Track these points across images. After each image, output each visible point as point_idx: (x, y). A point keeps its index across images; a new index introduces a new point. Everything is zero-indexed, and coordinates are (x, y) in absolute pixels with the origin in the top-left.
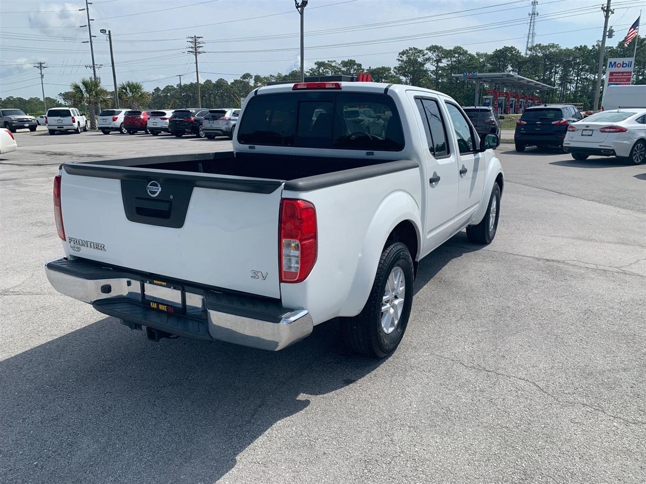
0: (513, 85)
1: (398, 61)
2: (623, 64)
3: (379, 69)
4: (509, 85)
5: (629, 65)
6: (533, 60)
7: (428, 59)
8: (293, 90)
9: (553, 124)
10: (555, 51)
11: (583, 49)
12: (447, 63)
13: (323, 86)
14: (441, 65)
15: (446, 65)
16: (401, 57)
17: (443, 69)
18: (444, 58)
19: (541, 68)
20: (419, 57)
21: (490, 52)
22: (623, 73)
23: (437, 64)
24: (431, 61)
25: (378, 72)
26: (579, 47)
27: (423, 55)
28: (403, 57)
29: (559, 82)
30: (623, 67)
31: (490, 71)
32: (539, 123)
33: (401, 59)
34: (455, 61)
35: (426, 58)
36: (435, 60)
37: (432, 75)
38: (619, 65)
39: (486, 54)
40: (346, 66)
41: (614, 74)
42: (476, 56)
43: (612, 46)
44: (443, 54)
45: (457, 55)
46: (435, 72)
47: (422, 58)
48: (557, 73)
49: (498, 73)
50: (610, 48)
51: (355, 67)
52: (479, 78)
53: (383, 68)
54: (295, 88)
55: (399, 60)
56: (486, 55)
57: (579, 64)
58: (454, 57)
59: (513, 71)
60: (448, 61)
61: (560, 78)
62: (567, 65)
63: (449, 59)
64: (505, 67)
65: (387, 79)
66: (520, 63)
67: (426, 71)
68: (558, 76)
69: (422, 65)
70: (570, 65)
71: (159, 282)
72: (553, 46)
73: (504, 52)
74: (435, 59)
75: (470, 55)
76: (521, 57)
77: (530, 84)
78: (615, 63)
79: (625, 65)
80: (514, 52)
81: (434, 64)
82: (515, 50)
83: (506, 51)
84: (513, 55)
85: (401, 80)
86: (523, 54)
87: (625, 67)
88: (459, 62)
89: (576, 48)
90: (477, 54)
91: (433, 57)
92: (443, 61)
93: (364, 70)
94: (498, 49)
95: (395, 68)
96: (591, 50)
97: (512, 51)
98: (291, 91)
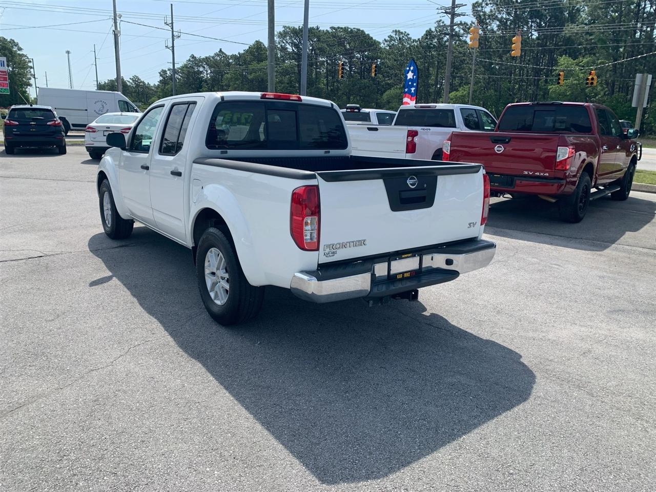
8: (261, 98)
9: (49, 125)
13: (288, 98)
32: (33, 123)
54: (263, 97)
71: (406, 256)
98: (260, 99)
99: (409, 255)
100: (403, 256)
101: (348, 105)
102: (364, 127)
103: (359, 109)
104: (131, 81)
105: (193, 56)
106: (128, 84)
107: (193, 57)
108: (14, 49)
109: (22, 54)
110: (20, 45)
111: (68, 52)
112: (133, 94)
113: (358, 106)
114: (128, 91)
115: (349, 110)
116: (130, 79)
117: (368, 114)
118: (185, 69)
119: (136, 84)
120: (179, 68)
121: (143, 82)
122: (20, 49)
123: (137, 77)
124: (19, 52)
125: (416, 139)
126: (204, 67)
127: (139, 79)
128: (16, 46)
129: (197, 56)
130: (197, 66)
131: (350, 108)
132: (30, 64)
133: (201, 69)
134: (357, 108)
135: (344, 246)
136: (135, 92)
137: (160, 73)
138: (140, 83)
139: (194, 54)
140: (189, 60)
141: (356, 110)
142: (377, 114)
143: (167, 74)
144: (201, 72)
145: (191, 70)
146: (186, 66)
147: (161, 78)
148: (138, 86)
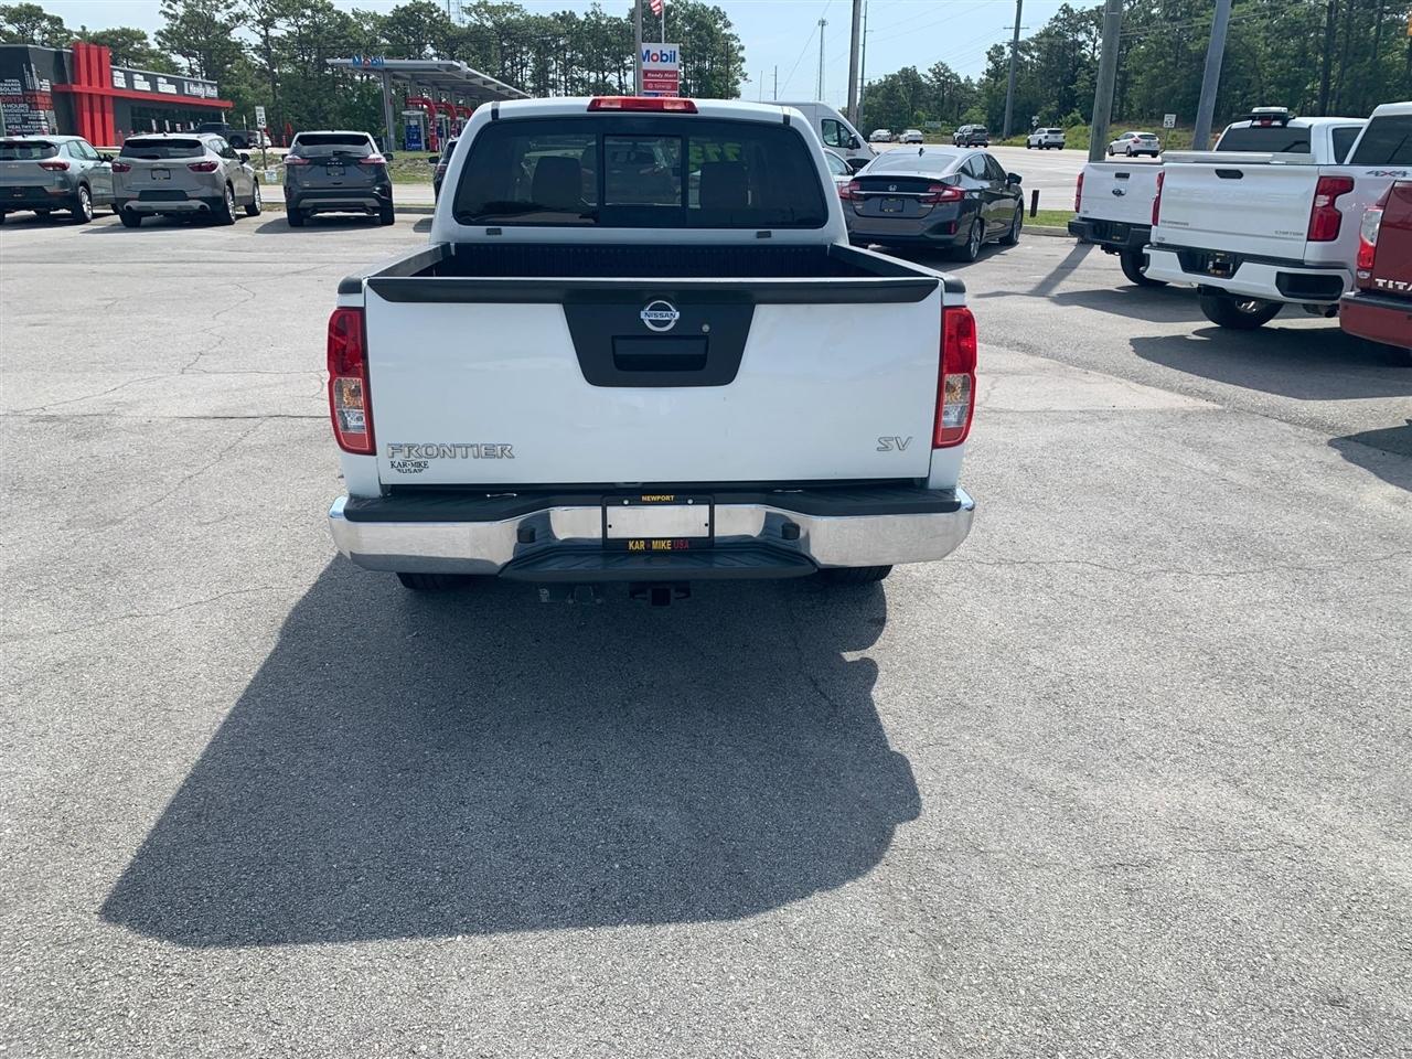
0: (453, 88)
1: (162, 16)
2: (662, 55)
3: (114, 32)
4: (447, 87)
5: (672, 58)
6: (475, 36)
7: (241, 17)
8: (589, 110)
10: (518, 20)
11: (567, 18)
12: (290, 29)
14: (273, 32)
15: (285, 33)
16: (170, 7)
17: (280, 42)
18: (280, 16)
19: (494, 51)
20: (217, 11)
21: (386, 11)
22: (664, 72)
23: (267, 31)
24: (250, 23)
25: (113, 40)
26: (561, 14)
27: (228, 7)
28: (174, 6)
29: (532, 85)
30: (662, 60)
31: (390, 55)
33: (171, 12)
34: (306, 27)
35: (237, 15)
36: (258, 21)
37: (255, 56)
38: (655, 58)
39: (375, 13)
40: (18, 21)
41: (649, 75)
42: (352, 17)
43: (618, 16)
44: (275, 7)
45: (309, 12)
46: (263, 50)
47: (225, 11)
48: (526, 65)
49: (406, 61)
50: (616, 19)
51: (45, 24)
52: (387, 70)
53: (125, 33)
54: (594, 106)
55: (165, 13)
56: (375, 17)
57: (564, 48)
58: (303, 15)
59: (438, 55)
60: (291, 24)
61: (533, 75)
62: (543, 50)
63: (293, 20)
64: (421, 46)
65: (139, 61)
66: (452, 41)
67: (239, 46)
68: (529, 73)
69: (226, 29)
70: (549, 51)
71: (654, 498)
72: (511, 8)
73: (413, 13)
74: (258, 18)
75: (339, 13)
76: (450, 26)
77: (489, 87)
78: (648, 52)
79: (664, 58)
80: (435, 15)
81: (257, 29)
82: (438, 10)
83: (420, 10)
84: (434, 20)
85: (176, 64)
86: (454, 20)
87: (666, 61)
88: (317, 28)
89: (556, 16)
90: (354, 13)
91: (253, 13)
92: (278, 24)
93: (70, 33)
94: (401, 6)
95: (159, 33)
96: (584, 23)
97: (432, 13)
98: (586, 112)
99: (668, 498)
100: (644, 498)
101: (1256, 110)
102: (1208, 168)
103: (1284, 119)
104: (930, 75)
105: (1067, 7)
106: (924, 80)
107: (1066, 9)
108: (718, 26)
109: (731, 35)
110: (729, 18)
111: (823, 23)
112: (932, 103)
113: (1284, 110)
114: (921, 99)
115: (1257, 123)
116: (930, 70)
117: (1307, 131)
118: (1045, 40)
119: (939, 81)
120: (1032, 40)
121: (956, 77)
122: (728, 25)
123: (943, 65)
124: (725, 31)
125: (1342, 203)
126: (1089, 33)
127: (947, 70)
128: (721, 19)
129: (1076, 7)
130: (1073, 30)
131: (1261, 117)
132: (741, 54)
133: (1082, 37)
134: (1277, 116)
135: (442, 452)
136: (935, 99)
137: (989, 53)
138: (948, 78)
139: (1068, 2)
140: (1056, 18)
141: (1277, 123)
142: (1334, 130)
143: (1003, 53)
144: (1080, 45)
145: (1059, 42)
146: (1047, 33)
147: (991, 65)
148: (943, 84)
